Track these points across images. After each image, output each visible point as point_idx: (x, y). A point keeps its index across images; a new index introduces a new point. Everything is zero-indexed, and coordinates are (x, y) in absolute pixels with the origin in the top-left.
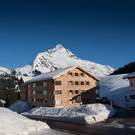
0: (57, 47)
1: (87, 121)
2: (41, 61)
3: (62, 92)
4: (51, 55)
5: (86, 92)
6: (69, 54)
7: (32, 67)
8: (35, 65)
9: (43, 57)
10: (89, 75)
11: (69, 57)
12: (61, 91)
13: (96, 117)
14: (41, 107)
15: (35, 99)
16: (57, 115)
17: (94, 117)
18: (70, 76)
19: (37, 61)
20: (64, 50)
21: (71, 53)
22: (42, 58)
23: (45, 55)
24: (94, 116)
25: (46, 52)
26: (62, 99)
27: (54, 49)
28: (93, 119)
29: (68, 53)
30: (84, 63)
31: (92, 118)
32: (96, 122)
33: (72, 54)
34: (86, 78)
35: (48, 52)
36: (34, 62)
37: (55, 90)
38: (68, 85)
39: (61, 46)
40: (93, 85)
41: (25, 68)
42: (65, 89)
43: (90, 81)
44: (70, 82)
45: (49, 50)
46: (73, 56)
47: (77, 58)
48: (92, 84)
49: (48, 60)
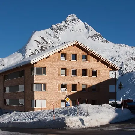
0: (68, 19)
1: (68, 125)
2: (39, 45)
3: (48, 86)
4: (58, 36)
5: (91, 88)
6: (90, 33)
7: (24, 56)
8: (28, 53)
9: (42, 38)
10: (98, 59)
11: (90, 38)
12: (45, 85)
13: (85, 119)
14: (15, 112)
15: (7, 101)
16: (31, 120)
17: (81, 120)
18: (63, 59)
19: (32, 46)
20: (80, 24)
21: (93, 32)
22: (41, 40)
23: (47, 35)
24: (82, 117)
25: (48, 30)
26: (47, 99)
27: (64, 23)
28: (80, 122)
29: (89, 30)
30: (117, 50)
31: (79, 120)
32: (83, 126)
33: (96, 33)
34: (92, 64)
35: (52, 29)
36: (27, 48)
37: (36, 82)
38: (59, 75)
39: (76, 17)
40: (104, 77)
41: (12, 59)
42: (53, 82)
43: (98, 69)
44: (62, 69)
45: (54, 26)
46: (97, 36)
47: (104, 39)
48: (103, 74)
49: (51, 44)
